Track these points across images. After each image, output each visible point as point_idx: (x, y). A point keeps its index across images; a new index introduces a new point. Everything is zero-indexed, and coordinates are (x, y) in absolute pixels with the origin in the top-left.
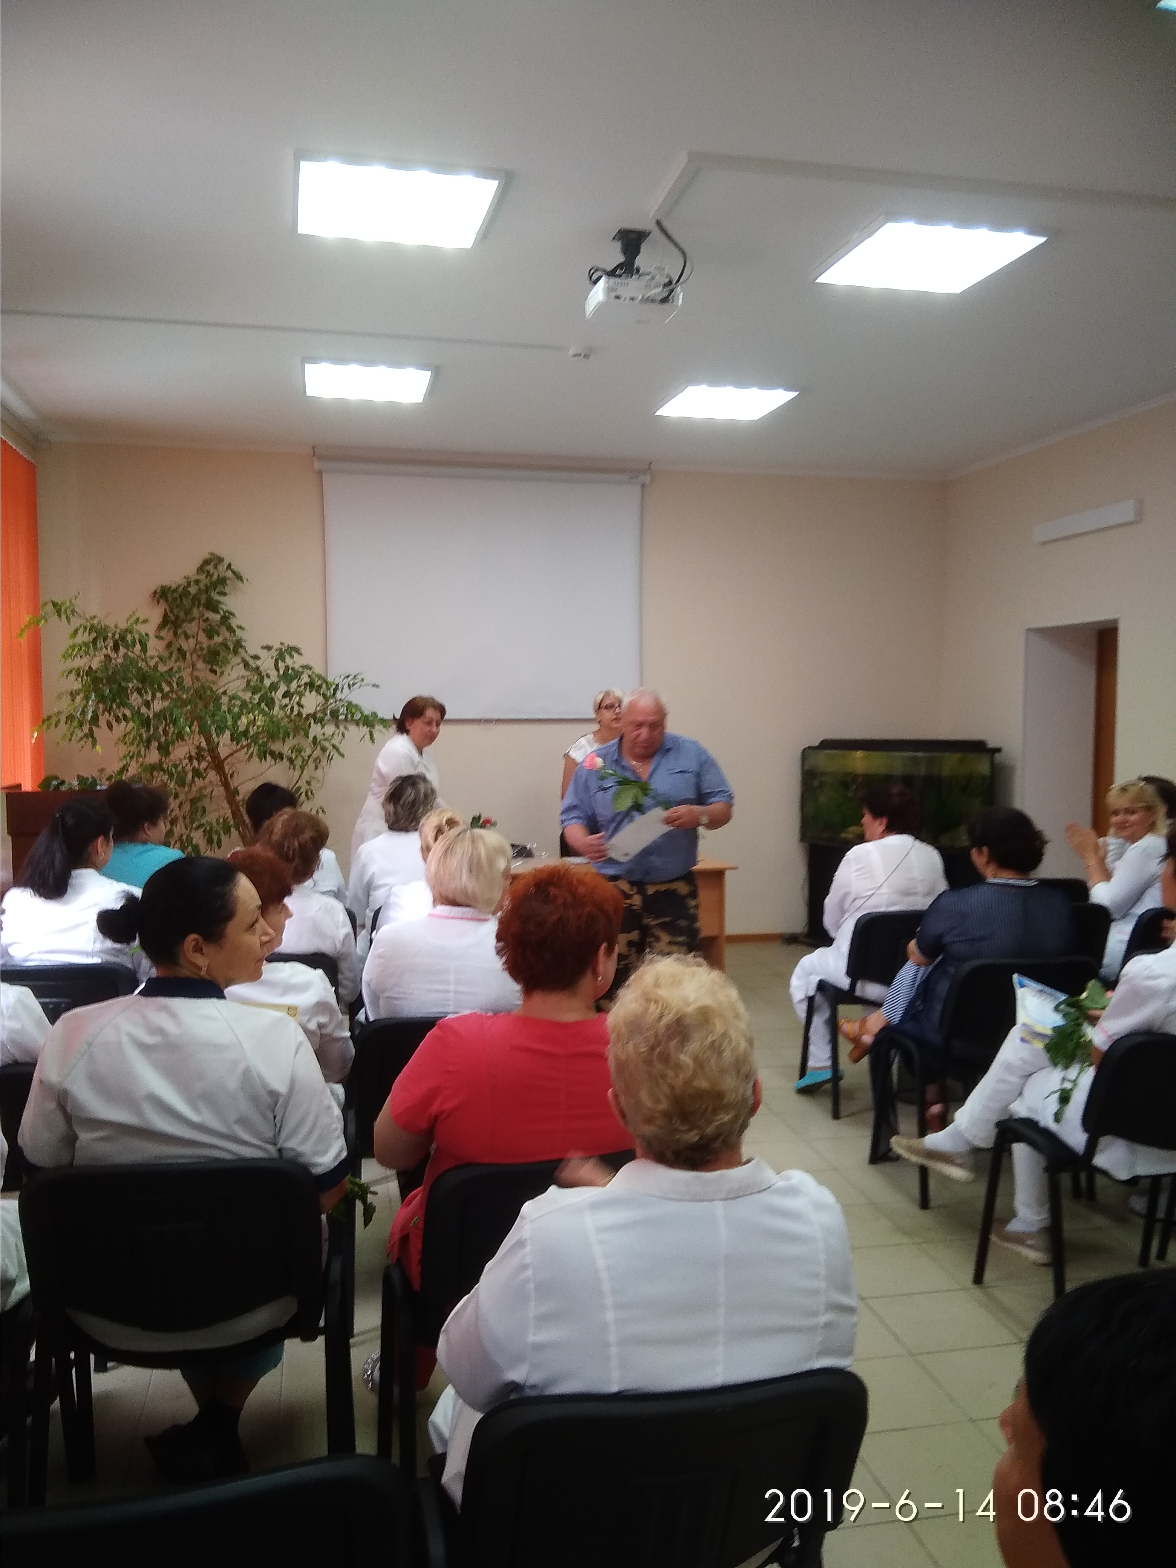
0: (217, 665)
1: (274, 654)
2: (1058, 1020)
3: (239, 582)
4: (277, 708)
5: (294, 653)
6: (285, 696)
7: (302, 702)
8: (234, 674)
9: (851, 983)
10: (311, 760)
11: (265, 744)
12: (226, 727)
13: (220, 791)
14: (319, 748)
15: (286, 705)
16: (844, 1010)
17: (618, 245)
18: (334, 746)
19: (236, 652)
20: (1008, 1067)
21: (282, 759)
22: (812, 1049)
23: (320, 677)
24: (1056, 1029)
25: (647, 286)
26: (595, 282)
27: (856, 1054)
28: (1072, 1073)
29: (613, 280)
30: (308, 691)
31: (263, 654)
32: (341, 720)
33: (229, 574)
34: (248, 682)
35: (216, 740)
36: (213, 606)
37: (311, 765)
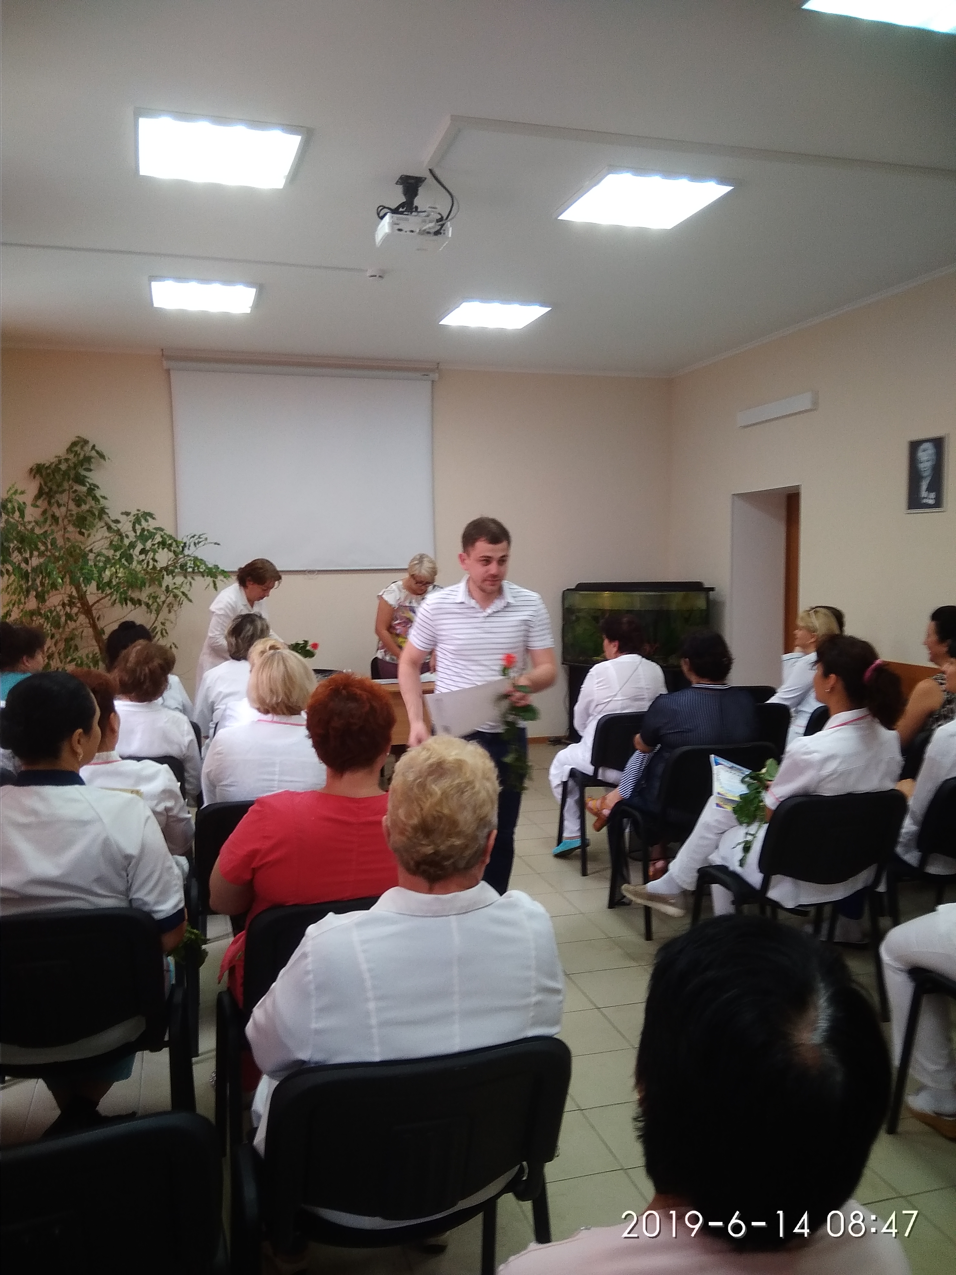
0: (85, 528)
1: (131, 518)
2: (743, 789)
3: (102, 461)
4: (135, 563)
5: (148, 518)
6: (141, 553)
7: (156, 557)
8: (99, 536)
9: (595, 769)
10: (165, 605)
11: (125, 592)
12: (92, 579)
13: (89, 631)
14: (171, 595)
15: (143, 560)
16: (590, 791)
17: (400, 188)
18: (183, 593)
19: (100, 518)
20: (708, 827)
21: (140, 605)
22: (566, 823)
23: (170, 537)
24: (741, 796)
25: (424, 221)
26: (382, 218)
27: (598, 825)
28: (753, 829)
29: (396, 216)
30: (161, 549)
31: (123, 518)
32: (189, 572)
33: (94, 453)
34: (111, 542)
35: (84, 589)
36: (81, 480)
37: (165, 609)
